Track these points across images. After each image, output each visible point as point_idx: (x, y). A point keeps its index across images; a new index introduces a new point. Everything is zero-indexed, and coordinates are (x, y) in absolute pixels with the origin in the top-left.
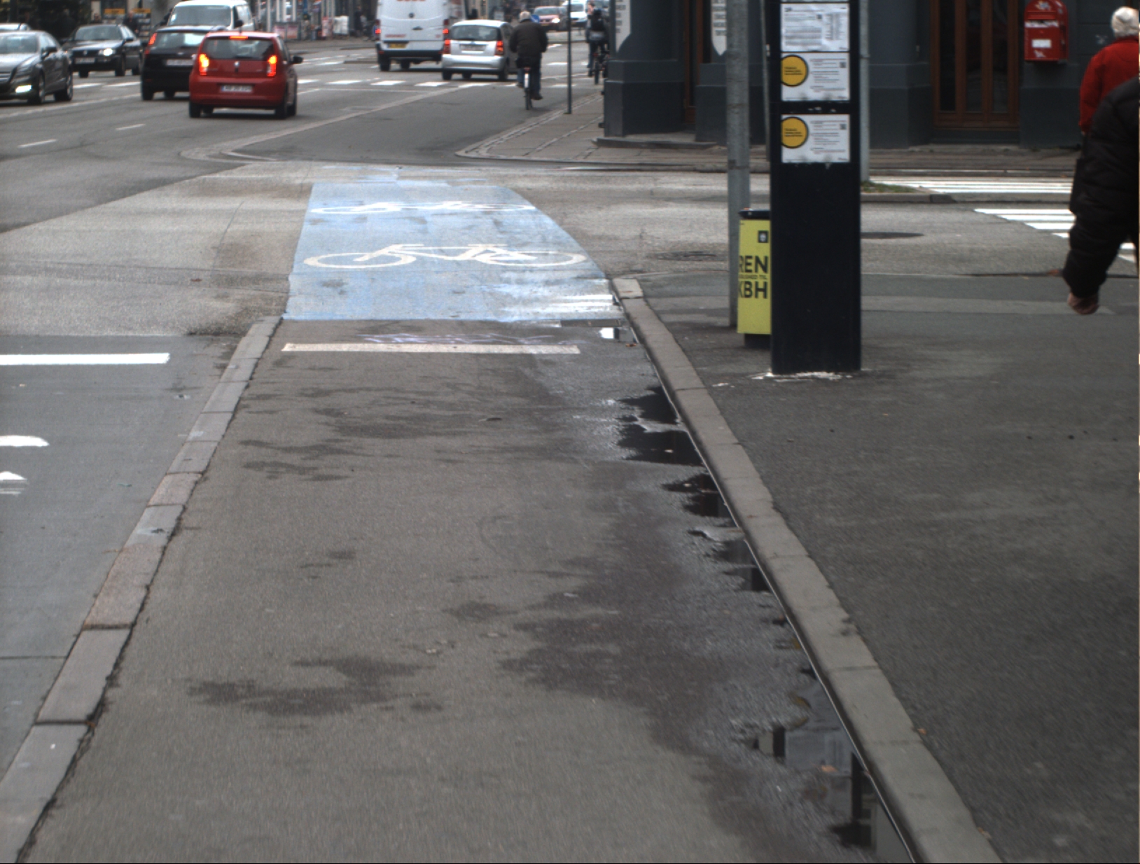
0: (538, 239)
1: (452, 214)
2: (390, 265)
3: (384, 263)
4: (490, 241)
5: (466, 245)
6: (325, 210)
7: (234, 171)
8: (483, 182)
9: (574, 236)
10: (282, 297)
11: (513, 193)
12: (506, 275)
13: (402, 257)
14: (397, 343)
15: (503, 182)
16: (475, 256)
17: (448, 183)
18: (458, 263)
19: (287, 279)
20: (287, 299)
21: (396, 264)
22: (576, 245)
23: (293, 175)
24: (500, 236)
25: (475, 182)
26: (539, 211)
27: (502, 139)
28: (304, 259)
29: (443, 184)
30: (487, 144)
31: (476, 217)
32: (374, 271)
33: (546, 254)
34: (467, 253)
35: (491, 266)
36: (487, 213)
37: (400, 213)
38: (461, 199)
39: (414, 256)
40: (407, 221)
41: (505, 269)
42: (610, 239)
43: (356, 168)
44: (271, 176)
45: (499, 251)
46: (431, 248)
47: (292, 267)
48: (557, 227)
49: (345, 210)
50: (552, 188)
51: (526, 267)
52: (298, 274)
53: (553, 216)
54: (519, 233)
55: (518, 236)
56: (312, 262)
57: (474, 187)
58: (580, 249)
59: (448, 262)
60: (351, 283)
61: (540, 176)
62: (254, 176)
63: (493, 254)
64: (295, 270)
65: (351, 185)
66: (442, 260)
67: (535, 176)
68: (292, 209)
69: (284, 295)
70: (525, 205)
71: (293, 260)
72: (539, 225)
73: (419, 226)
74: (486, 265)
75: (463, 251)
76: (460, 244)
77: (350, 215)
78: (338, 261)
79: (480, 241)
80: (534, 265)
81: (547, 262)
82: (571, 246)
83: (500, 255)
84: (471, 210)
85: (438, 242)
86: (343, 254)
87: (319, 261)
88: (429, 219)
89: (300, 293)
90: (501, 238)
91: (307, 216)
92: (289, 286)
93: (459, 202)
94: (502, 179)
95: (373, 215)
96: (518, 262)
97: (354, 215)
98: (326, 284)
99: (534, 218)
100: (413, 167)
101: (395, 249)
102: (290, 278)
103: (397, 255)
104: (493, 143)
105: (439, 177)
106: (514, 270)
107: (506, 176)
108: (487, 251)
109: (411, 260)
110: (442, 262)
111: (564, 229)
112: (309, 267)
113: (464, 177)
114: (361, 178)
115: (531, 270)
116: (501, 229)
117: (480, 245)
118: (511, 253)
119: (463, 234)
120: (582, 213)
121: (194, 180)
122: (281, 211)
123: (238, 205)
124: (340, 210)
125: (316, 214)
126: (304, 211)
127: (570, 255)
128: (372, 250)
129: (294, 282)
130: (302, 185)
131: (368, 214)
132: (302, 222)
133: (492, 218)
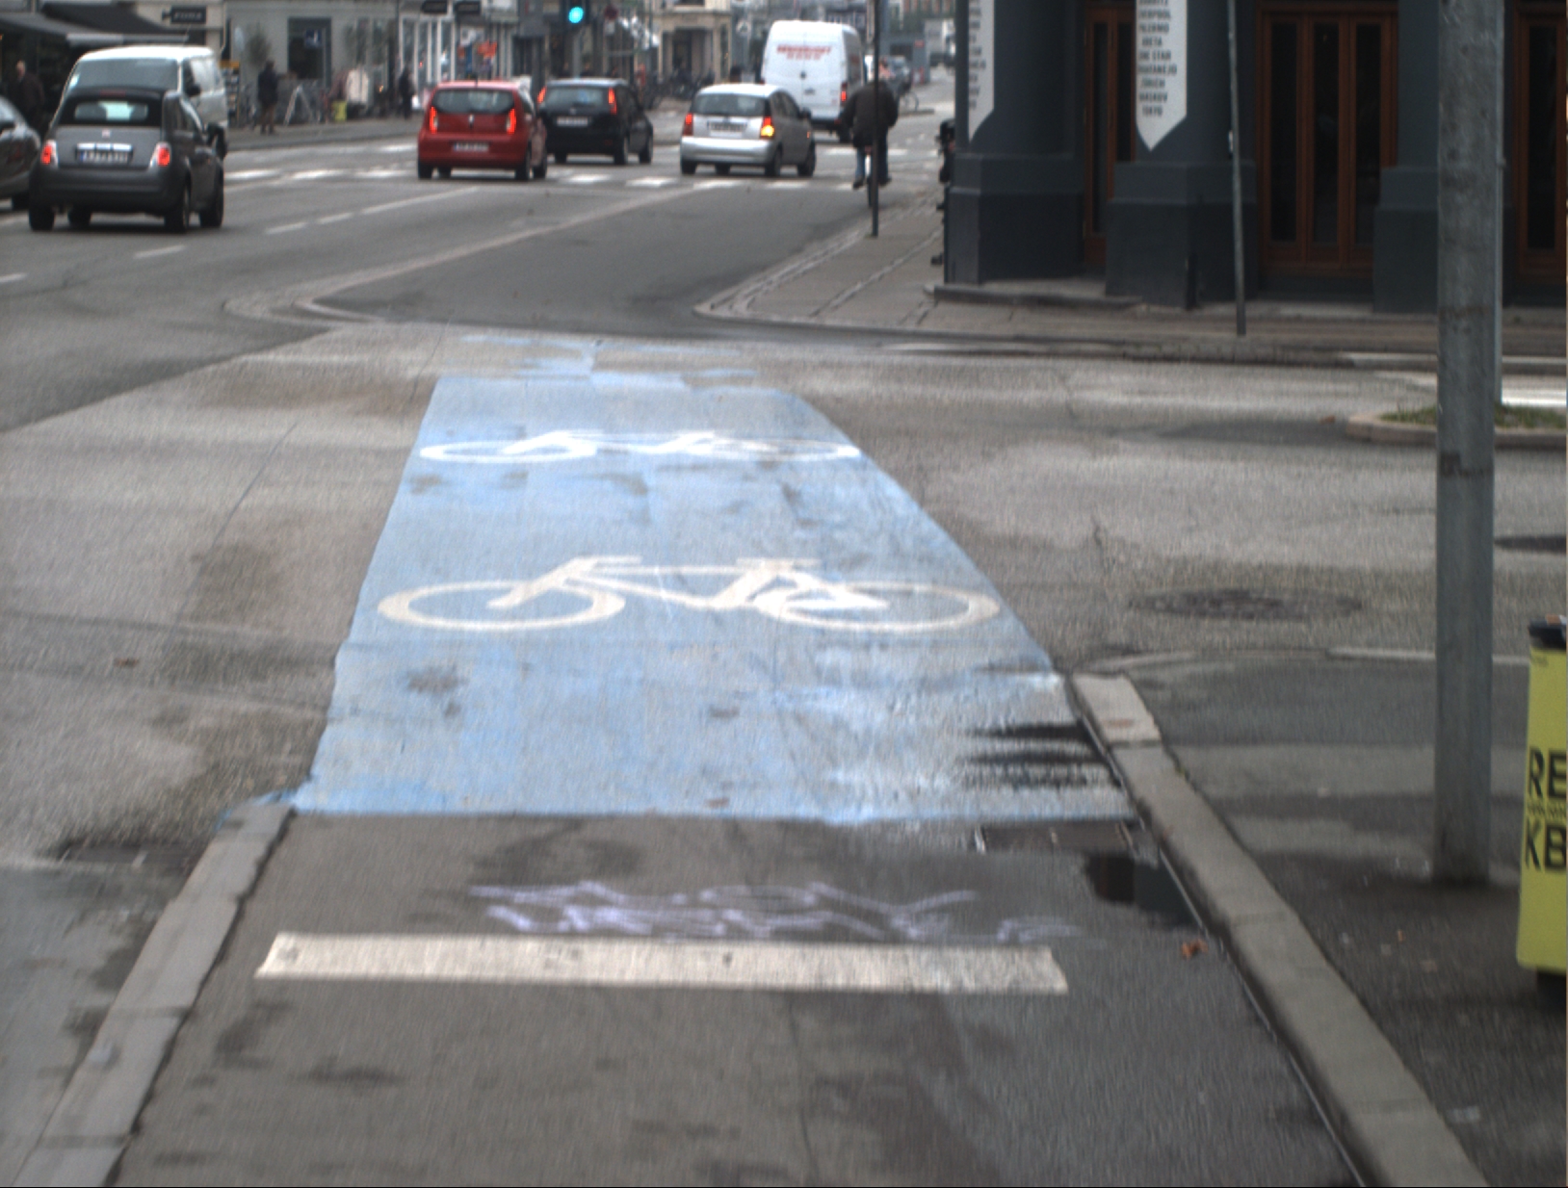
0: (881, 547)
1: (699, 466)
2: (568, 621)
3: (555, 615)
4: (782, 550)
5: (732, 562)
6: (449, 452)
7: (305, 345)
8: (748, 381)
9: (956, 536)
10: (311, 722)
11: (810, 412)
12: (829, 658)
13: (596, 597)
14: (573, 934)
15: (786, 379)
16: (752, 597)
17: (685, 380)
18: (717, 618)
19: (332, 663)
20: (320, 731)
21: (581, 618)
22: (967, 564)
23: (405, 357)
24: (800, 534)
25: (734, 380)
26: (870, 462)
27: (770, 283)
28: (382, 597)
29: (676, 384)
30: (746, 292)
31: (747, 478)
32: (530, 641)
33: (908, 594)
34: (737, 586)
35: (793, 628)
36: (767, 465)
37: (593, 461)
38: (712, 425)
39: (620, 593)
40: (608, 485)
41: (824, 640)
42: (1036, 549)
43: (520, 340)
44: (366, 358)
45: (807, 581)
46: (656, 571)
47: (350, 622)
48: (915, 508)
49: (486, 452)
50: (879, 397)
51: (870, 633)
52: (362, 647)
53: (900, 476)
54: (841, 526)
55: (838, 535)
56: (396, 608)
57: (733, 391)
58: (978, 577)
59: (695, 613)
60: (476, 679)
61: (850, 366)
62: (335, 359)
63: (792, 592)
64: (355, 635)
65: (507, 384)
66: (682, 607)
67: (840, 365)
68: (385, 445)
69: (318, 716)
70: (840, 443)
71: (355, 600)
72: (877, 503)
73: (631, 502)
74: (779, 623)
75: (727, 581)
76: (719, 558)
77: (496, 466)
78: (452, 606)
79: (760, 551)
80: (887, 626)
81: (914, 619)
82: (958, 570)
83: (808, 595)
84: (731, 456)
85: (671, 554)
86: (468, 586)
87: (413, 606)
88: (651, 481)
89: (355, 711)
90: (805, 543)
91: (411, 469)
92: (332, 686)
93: (709, 435)
94: (781, 372)
95: (540, 465)
96: (848, 615)
97: (504, 465)
98: (418, 683)
99: (864, 482)
100: (621, 342)
101: (579, 568)
102: (339, 661)
103: (582, 591)
104: (756, 291)
105: (669, 366)
106: (845, 641)
107: (789, 363)
108: (777, 583)
109: (612, 606)
110: (683, 615)
111: (933, 515)
112: (389, 623)
113: (713, 366)
114: (525, 366)
115: (884, 643)
116: (803, 514)
117: (763, 563)
118: (831, 589)
119: (724, 528)
120: (956, 468)
121: (225, 366)
122: (363, 451)
123: (283, 431)
124: (476, 452)
125: (429, 462)
126: (406, 451)
127: (961, 596)
128: (531, 572)
129: (348, 676)
130: (416, 382)
131: (531, 464)
132: (395, 484)
133: (778, 481)
